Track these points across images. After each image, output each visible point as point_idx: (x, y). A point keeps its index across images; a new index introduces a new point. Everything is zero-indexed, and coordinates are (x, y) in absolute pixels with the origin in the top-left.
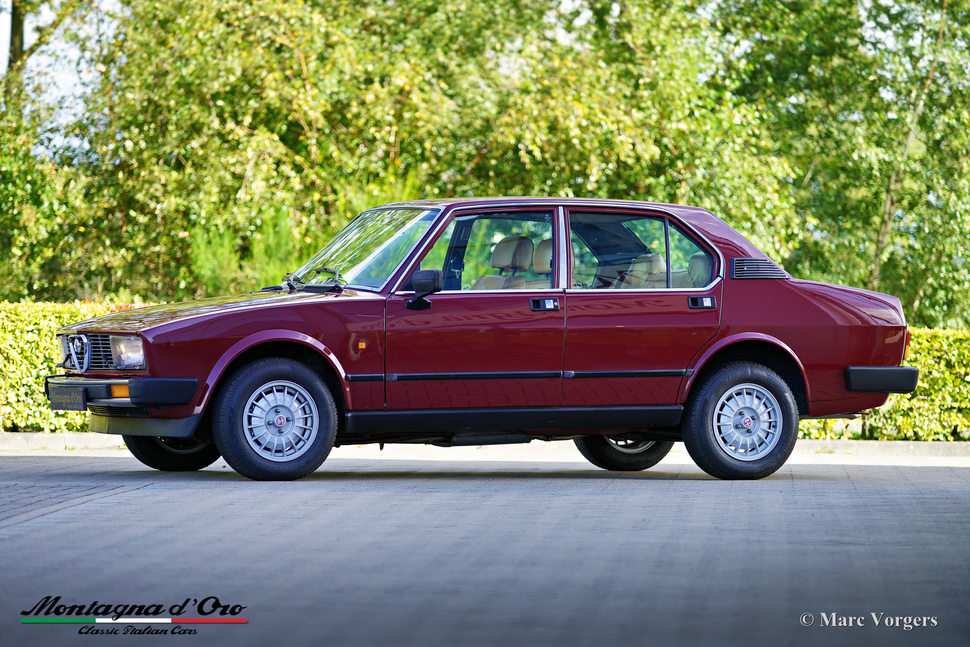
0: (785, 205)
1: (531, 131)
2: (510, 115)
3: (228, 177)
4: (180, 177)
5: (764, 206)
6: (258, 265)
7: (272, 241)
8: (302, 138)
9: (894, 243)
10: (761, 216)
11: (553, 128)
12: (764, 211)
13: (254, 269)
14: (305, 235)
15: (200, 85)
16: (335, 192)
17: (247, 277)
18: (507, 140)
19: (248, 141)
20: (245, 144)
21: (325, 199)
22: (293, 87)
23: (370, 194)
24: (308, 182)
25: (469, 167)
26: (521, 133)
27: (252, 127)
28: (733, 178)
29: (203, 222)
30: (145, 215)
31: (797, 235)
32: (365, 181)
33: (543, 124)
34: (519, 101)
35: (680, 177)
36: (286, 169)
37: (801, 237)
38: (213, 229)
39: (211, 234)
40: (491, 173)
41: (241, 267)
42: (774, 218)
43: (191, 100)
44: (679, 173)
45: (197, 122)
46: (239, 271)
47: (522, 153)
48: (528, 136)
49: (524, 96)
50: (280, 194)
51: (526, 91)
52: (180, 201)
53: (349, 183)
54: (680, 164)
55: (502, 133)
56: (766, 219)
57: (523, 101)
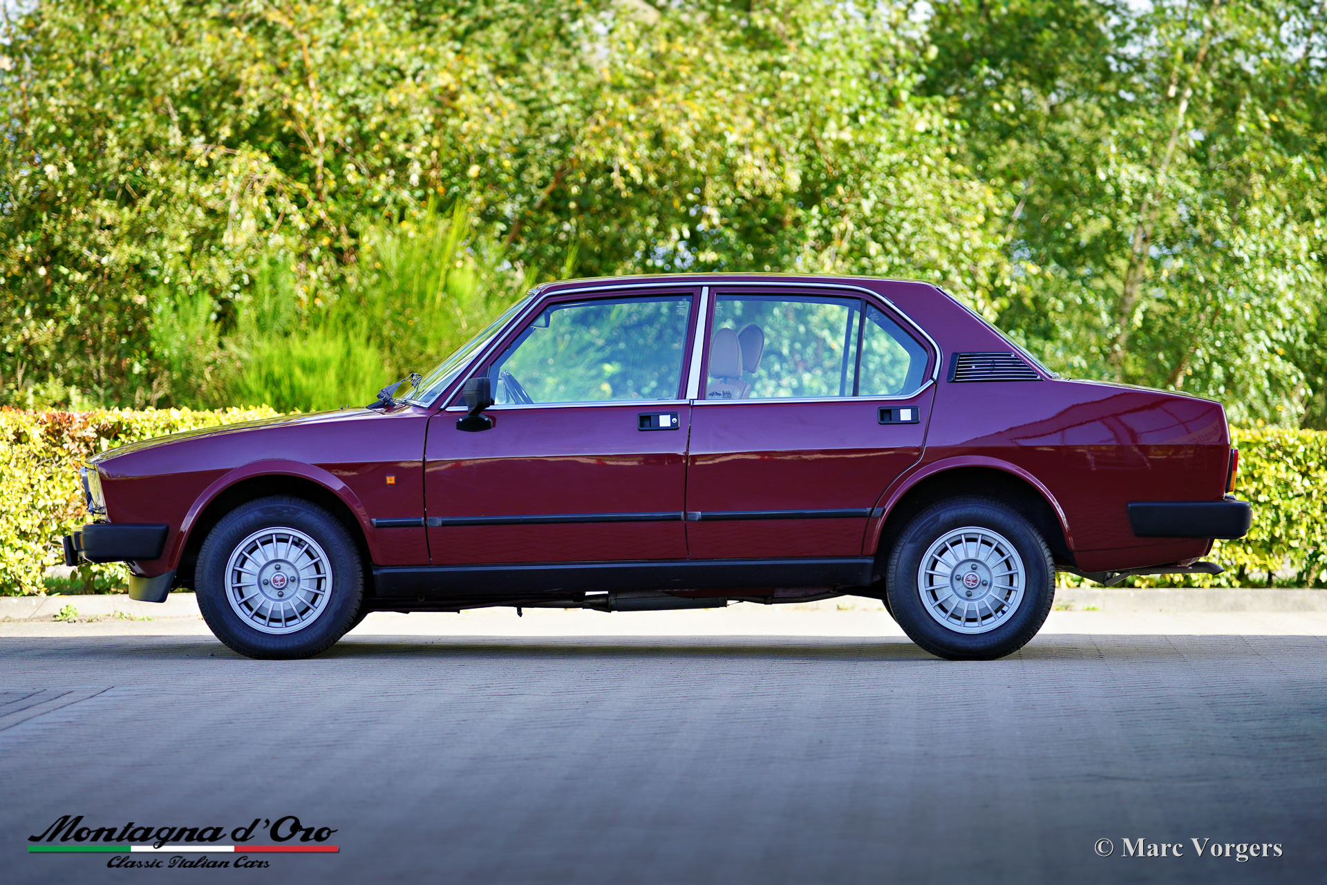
0: (991, 245)
1: (626, 144)
2: (598, 123)
3: (200, 214)
4: (134, 215)
5: (960, 246)
6: (244, 340)
7: (267, 306)
8: (303, 157)
9: (1147, 297)
10: (956, 262)
11: (658, 140)
12: (962, 256)
13: (239, 345)
14: (315, 296)
15: (152, 83)
16: (354, 235)
17: (230, 358)
18: (593, 158)
19: (227, 165)
20: (223, 169)
21: (337, 245)
22: (288, 83)
23: (403, 237)
24: (314, 219)
25: (542, 195)
26: (614, 147)
27: (231, 144)
28: (916, 209)
29: (167, 280)
30: (82, 272)
31: (1008, 288)
32: (395, 219)
33: (645, 135)
34: (610, 103)
35: (842, 207)
36: (283, 203)
37: (1014, 291)
38: (181, 288)
39: (178, 298)
40: (572, 205)
41: (221, 345)
42: (975, 264)
43: (140, 106)
44: (841, 202)
45: (151, 136)
46: (218, 350)
47: (615, 175)
48: (622, 150)
49: (615, 95)
50: (276, 239)
51: (618, 88)
52: (133, 249)
53: (373, 221)
54: (840, 190)
55: (587, 148)
56: (964, 267)
57: (616, 101)
